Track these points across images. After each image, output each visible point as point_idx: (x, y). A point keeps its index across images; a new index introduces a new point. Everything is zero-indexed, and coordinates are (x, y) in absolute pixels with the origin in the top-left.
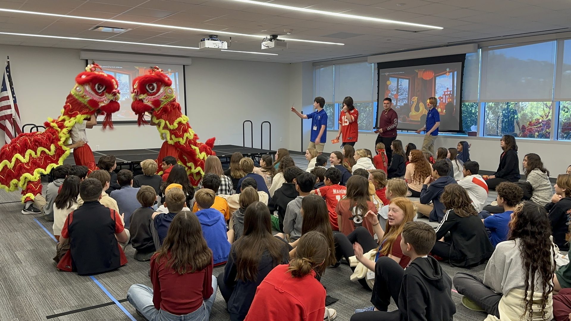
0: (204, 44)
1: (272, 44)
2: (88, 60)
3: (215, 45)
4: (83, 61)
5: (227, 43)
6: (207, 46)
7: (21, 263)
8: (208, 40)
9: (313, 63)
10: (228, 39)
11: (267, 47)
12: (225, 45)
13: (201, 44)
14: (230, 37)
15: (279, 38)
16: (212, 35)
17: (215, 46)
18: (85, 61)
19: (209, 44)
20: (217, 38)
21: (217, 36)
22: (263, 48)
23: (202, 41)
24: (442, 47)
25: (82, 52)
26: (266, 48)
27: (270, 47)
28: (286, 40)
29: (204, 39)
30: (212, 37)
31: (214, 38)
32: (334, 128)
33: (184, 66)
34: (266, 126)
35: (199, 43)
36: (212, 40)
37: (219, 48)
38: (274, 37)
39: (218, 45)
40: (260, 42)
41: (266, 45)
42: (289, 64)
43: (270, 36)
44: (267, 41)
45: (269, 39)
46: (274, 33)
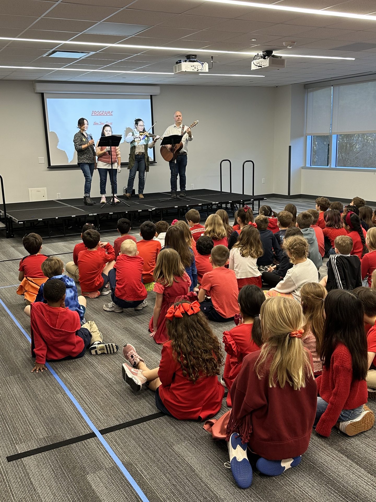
0: (180, 68)
1: (266, 63)
2: (43, 93)
3: (193, 68)
5: (207, 64)
6: (183, 69)
8: (185, 61)
9: (305, 85)
10: (210, 59)
11: (260, 66)
12: (206, 68)
13: (176, 67)
14: (212, 57)
15: (274, 53)
16: (190, 55)
17: (194, 69)
18: (41, 94)
19: (186, 66)
20: (195, 58)
21: (195, 56)
22: (253, 67)
23: (177, 63)
25: (37, 84)
26: (257, 68)
27: (263, 67)
28: (284, 57)
29: (181, 61)
30: (190, 58)
31: (192, 58)
32: (331, 165)
33: (151, 96)
34: (249, 166)
35: (174, 67)
36: (189, 61)
37: (198, 71)
38: (268, 53)
39: (197, 67)
40: (249, 60)
41: (258, 65)
42: (275, 87)
43: (263, 52)
44: (259, 59)
45: (261, 57)
46: (268, 48)
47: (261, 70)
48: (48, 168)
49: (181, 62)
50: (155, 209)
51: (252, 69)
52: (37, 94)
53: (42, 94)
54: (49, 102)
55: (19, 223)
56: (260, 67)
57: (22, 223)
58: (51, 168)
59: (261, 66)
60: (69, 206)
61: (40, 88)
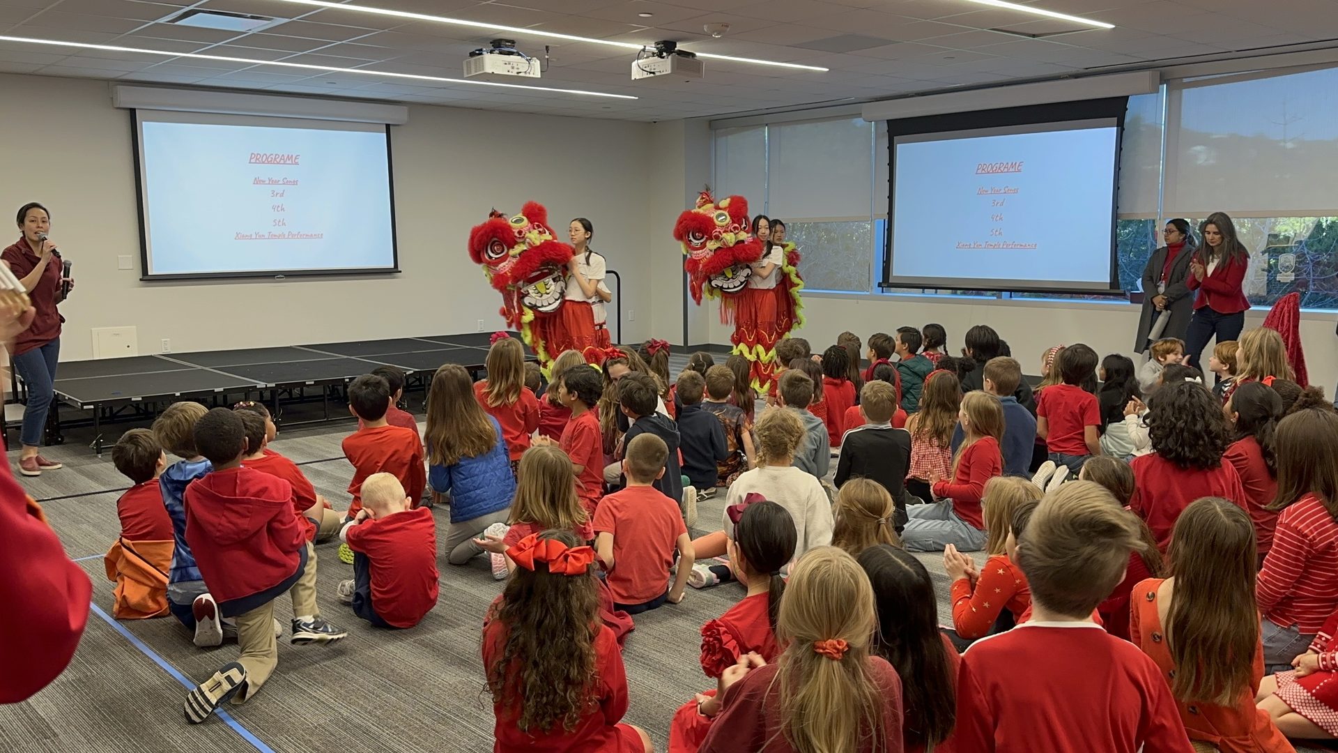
0: (481, 65)
1: (664, 66)
2: (135, 109)
3: (509, 67)
4: (123, 111)
5: (538, 62)
6: (488, 70)
7: (55, 735)
8: (491, 52)
9: (710, 121)
10: (544, 51)
11: (651, 73)
12: (535, 69)
13: (469, 64)
14: (547, 47)
15: (679, 47)
16: (501, 40)
17: (511, 70)
18: (129, 112)
19: (494, 63)
20: (513, 47)
21: (513, 42)
22: (636, 74)
23: (472, 54)
24: (1063, 78)
25: (120, 88)
26: (646, 75)
27: (657, 74)
29: (481, 50)
30: (500, 45)
31: (507, 46)
33: (388, 126)
35: (464, 62)
36: (500, 53)
37: (520, 75)
38: (667, 47)
39: (516, 67)
40: (626, 60)
41: (648, 69)
42: (649, 123)
43: (657, 43)
44: (647, 57)
45: (653, 53)
46: (668, 36)
47: (655, 80)
48: (141, 280)
49: (481, 54)
50: (412, 372)
51: (633, 78)
52: (119, 110)
53: (133, 112)
54: (149, 130)
55: (85, 407)
56: (652, 75)
57: (92, 407)
58: (147, 278)
59: (654, 73)
60: (200, 367)
61: (127, 97)
